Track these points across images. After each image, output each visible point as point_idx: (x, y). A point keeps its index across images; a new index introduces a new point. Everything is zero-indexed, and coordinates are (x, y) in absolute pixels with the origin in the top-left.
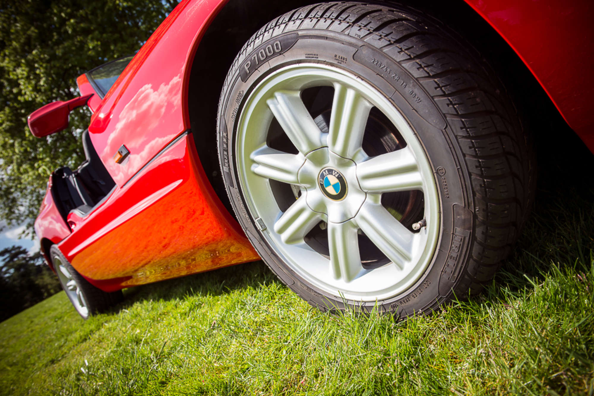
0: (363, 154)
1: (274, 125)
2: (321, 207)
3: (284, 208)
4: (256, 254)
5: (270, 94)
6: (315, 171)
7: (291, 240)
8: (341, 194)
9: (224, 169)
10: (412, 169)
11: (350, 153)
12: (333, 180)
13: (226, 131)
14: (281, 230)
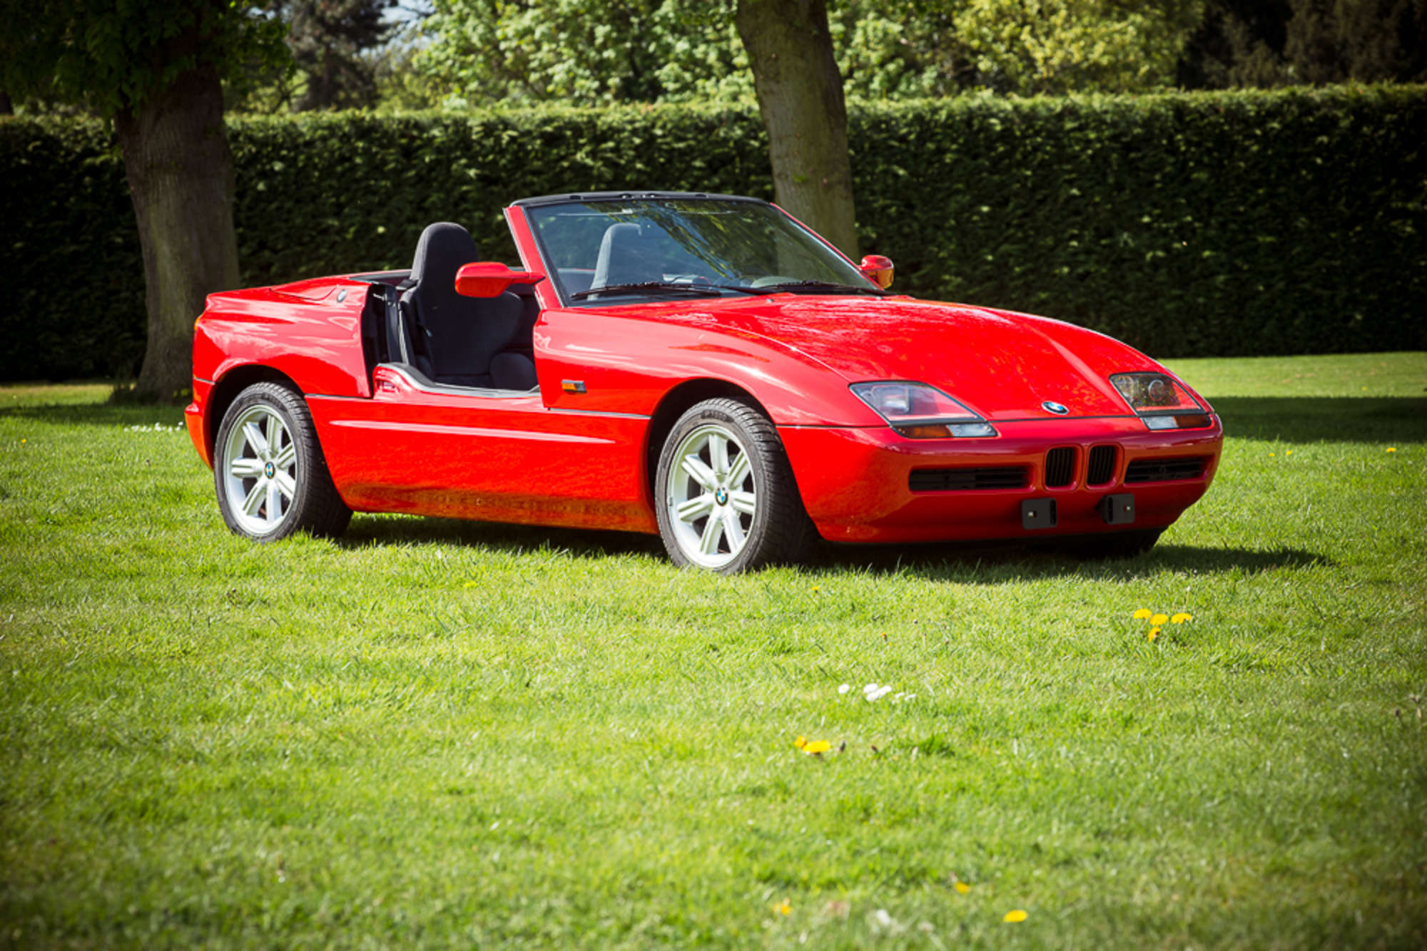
0: (741, 488)
1: (707, 447)
2: (710, 507)
3: (690, 498)
4: (655, 525)
5: (712, 434)
6: (716, 484)
7: (684, 519)
8: (723, 504)
9: (663, 454)
10: (751, 504)
11: (736, 484)
12: (723, 494)
13: (679, 433)
14: (681, 511)
